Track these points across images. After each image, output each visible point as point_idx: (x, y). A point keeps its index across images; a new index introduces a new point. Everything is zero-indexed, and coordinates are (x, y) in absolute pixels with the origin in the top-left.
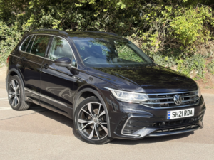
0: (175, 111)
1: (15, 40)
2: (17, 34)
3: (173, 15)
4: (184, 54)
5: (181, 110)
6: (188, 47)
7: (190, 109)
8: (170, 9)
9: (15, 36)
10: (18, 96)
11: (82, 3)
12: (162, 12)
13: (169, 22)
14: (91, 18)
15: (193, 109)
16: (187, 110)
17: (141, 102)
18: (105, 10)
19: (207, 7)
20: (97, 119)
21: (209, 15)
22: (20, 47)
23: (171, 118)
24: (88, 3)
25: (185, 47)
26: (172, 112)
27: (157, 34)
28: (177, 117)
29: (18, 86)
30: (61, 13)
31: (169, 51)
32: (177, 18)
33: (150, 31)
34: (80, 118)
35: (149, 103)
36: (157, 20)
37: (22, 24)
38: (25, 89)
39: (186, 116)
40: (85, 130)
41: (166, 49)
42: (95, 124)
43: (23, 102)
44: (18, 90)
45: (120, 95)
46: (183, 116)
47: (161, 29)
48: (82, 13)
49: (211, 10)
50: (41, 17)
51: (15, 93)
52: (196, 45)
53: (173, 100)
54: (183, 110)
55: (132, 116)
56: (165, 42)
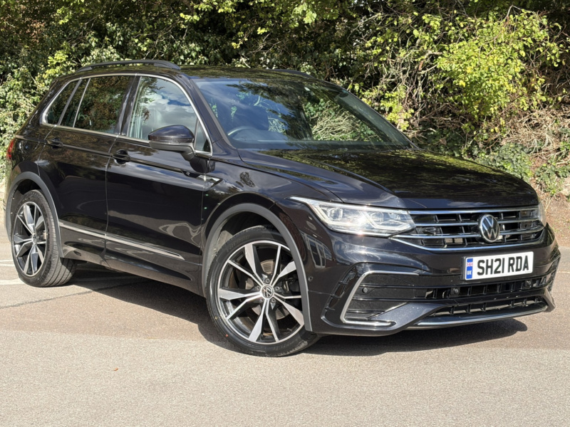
0: (484, 258)
1: (15, 118)
2: (20, 101)
3: (445, 39)
4: (475, 143)
5: (501, 257)
6: (485, 125)
7: (523, 255)
8: (435, 22)
9: (16, 106)
10: (42, 247)
11: (198, 12)
12: (416, 32)
13: (433, 58)
14: (222, 52)
15: (530, 255)
16: (515, 255)
17: (393, 234)
18: (260, 31)
19: (536, 15)
20: (271, 287)
21: (542, 34)
22: (45, 114)
23: (475, 277)
24: (214, 11)
25: (477, 126)
26: (476, 259)
27: (401, 91)
28: (489, 275)
29: (41, 219)
30: (142, 40)
31: (435, 136)
32: (454, 46)
33: (383, 84)
34: (223, 286)
35: (414, 236)
36: (402, 54)
37: (34, 74)
38: (61, 224)
39: (511, 274)
40: (238, 320)
41: (425, 132)
42: (267, 300)
43: (56, 261)
44: (41, 230)
45: (335, 216)
46: (506, 274)
47: (413, 80)
48: (199, 41)
49: (545, 22)
50: (87, 52)
51: (32, 240)
52: (507, 120)
53: (476, 229)
54: (506, 257)
55: (370, 272)
56: (422, 114)
